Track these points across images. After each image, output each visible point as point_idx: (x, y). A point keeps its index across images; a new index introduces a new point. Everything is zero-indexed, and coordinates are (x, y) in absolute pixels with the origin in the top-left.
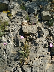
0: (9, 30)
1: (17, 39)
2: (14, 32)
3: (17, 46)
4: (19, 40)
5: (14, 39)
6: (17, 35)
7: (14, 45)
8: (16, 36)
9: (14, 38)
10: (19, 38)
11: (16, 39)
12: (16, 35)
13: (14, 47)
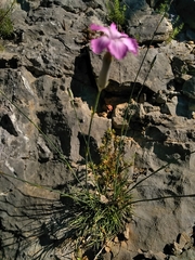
1: (59, 117)
2: (44, 73)
4: (70, 121)
6: (60, 94)
7: (40, 148)
8: (55, 99)
9: (40, 109)
10: (68, 110)
11: (53, 116)
12: (54, 90)
13: (43, 160)
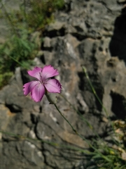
0: (63, 32)
1: (94, 76)
2: (86, 37)
3: (92, 112)
4: (103, 80)
5: (81, 75)
6: (98, 55)
7: (79, 102)
8: (94, 60)
11: (90, 76)
12: (94, 51)
